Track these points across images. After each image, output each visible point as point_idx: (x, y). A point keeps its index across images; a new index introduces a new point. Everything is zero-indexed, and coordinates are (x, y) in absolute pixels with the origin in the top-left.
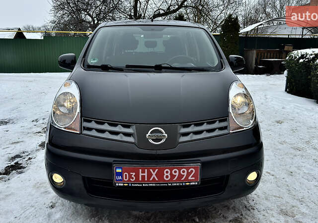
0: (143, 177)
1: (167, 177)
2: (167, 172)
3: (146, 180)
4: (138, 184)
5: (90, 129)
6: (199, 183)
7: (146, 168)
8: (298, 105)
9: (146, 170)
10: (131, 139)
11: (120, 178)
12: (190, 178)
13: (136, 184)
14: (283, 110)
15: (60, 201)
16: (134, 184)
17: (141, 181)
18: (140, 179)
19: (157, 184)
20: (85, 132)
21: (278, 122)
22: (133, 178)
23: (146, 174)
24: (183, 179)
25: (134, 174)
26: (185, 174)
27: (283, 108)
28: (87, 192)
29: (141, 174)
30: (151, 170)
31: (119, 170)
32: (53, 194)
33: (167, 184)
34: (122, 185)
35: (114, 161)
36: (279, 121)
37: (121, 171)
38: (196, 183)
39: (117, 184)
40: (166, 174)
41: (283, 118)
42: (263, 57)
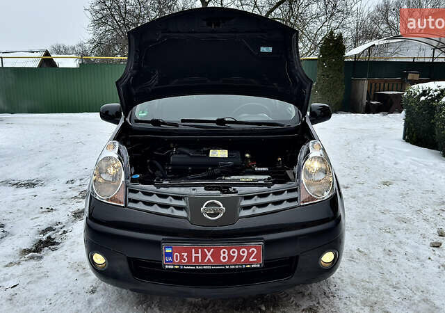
0: (197, 258)
1: (224, 258)
2: (224, 253)
3: (200, 261)
4: (191, 266)
5: (136, 201)
6: (262, 265)
7: (200, 248)
8: (416, 159)
9: (200, 250)
10: (183, 214)
11: (170, 259)
12: (251, 259)
13: (188, 266)
14: (395, 166)
15: (102, 285)
16: (186, 266)
17: (194, 263)
18: (193, 261)
19: (214, 266)
20: (131, 205)
21: (385, 183)
22: (185, 260)
23: (199, 255)
24: (243, 260)
25: (186, 254)
26: (245, 254)
27: (396, 164)
28: (133, 275)
29: (194, 255)
30: (206, 250)
31: (169, 250)
32: (93, 276)
33: (225, 266)
34: (172, 267)
35: (163, 239)
36: (387, 182)
37: (170, 251)
38: (259, 266)
39: (167, 267)
40: (223, 255)
41: (392, 178)
42: (378, 89)
